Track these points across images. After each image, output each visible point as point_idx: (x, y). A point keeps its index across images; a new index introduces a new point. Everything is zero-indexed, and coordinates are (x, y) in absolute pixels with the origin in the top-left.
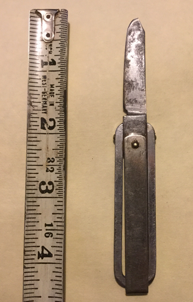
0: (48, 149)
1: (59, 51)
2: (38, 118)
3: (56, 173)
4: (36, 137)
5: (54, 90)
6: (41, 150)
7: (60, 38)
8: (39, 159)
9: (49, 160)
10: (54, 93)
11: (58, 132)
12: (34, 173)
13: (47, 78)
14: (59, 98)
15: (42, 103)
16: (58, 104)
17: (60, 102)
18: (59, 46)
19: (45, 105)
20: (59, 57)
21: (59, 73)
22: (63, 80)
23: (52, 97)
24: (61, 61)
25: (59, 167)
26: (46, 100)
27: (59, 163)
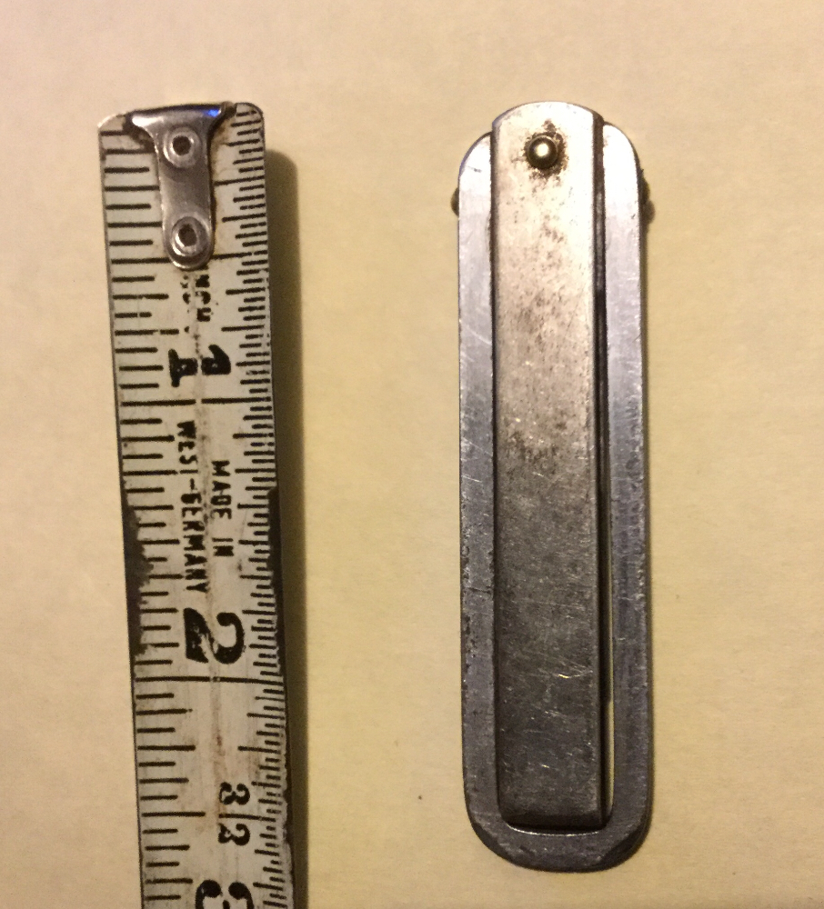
0: (220, 743)
1: (241, 310)
2: (173, 610)
3: (257, 852)
4: (170, 695)
5: (227, 486)
6: (192, 748)
7: (237, 247)
8: (186, 786)
9: (231, 794)
10: (229, 498)
11: (255, 673)
12: (173, 848)
13: (198, 434)
14: (251, 524)
15: (185, 543)
16: (249, 551)
17: (255, 543)
18: (238, 283)
19: (197, 553)
20: (240, 337)
21: (245, 408)
22: (260, 444)
23: (221, 515)
24: (249, 355)
25: (268, 828)
26: (201, 529)
27: (269, 811)
